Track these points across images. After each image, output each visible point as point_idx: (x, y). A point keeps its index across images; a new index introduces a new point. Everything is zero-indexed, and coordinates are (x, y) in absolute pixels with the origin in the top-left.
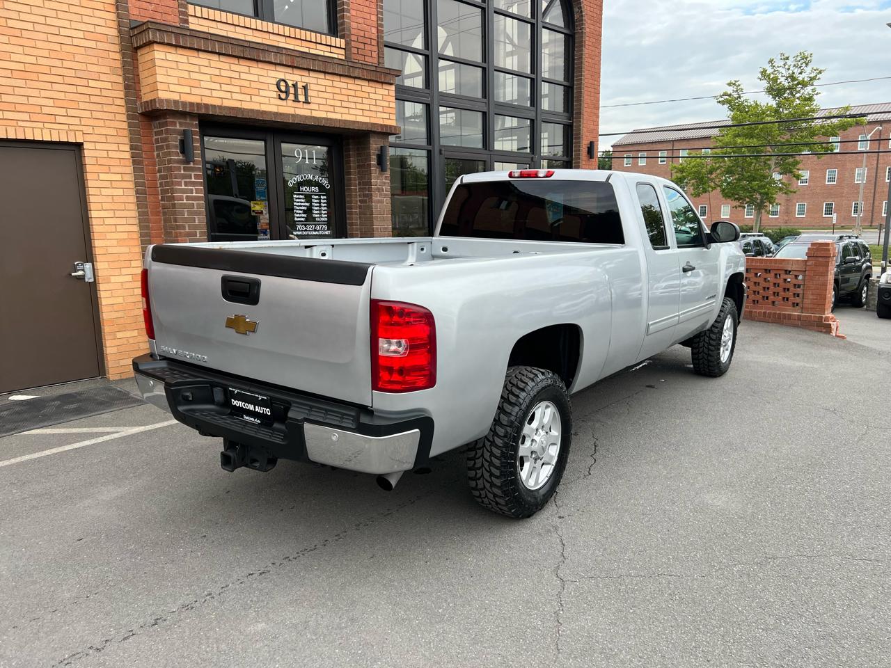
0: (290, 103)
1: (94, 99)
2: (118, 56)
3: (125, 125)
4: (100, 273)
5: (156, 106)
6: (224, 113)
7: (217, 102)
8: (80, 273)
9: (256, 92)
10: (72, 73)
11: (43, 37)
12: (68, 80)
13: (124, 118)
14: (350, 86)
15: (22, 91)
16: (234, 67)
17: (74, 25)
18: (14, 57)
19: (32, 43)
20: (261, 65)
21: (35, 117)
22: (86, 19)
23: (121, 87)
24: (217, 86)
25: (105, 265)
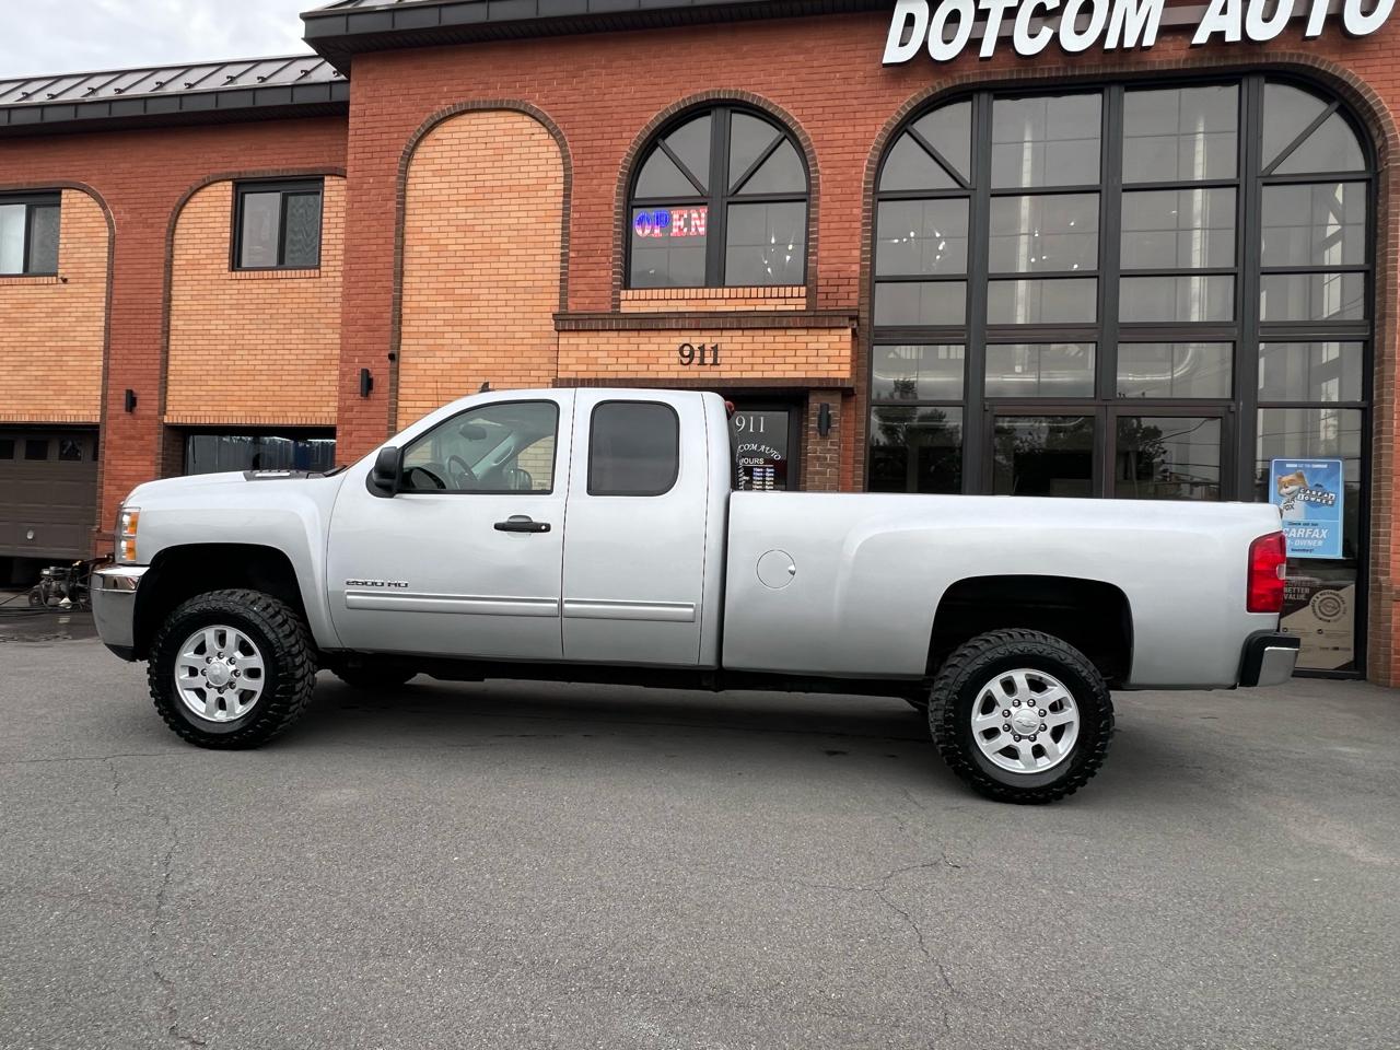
0: (693, 367)
9: (654, 361)
11: (503, 341)
17: (526, 328)
19: (493, 348)
20: (663, 333)
24: (614, 361)
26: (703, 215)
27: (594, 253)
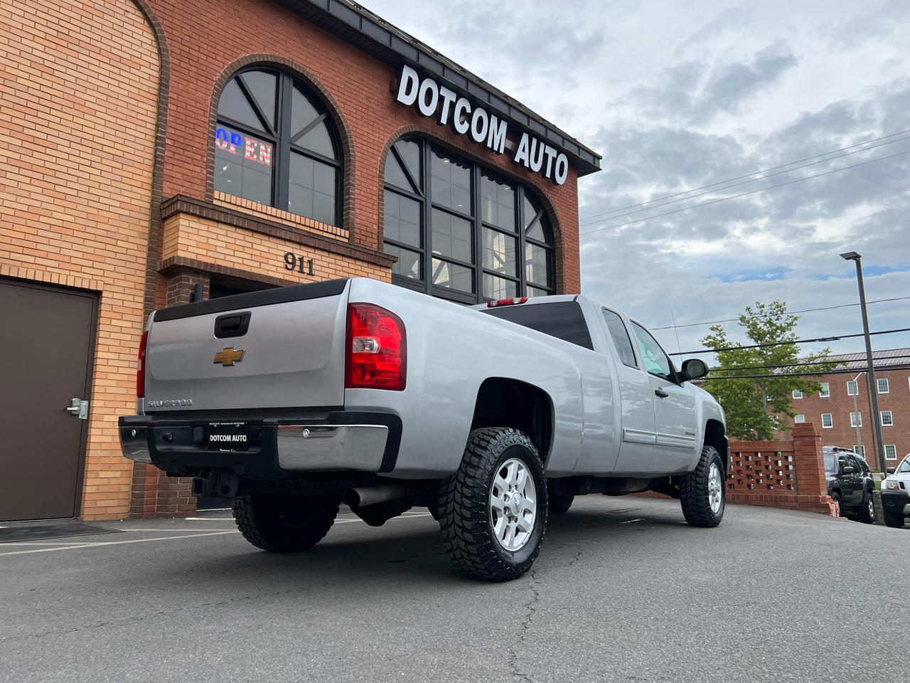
0: (295, 273)
1: (119, 256)
2: (147, 224)
3: (143, 281)
4: (95, 411)
5: (173, 262)
6: (234, 274)
7: (230, 265)
8: (76, 408)
9: (265, 261)
10: (104, 233)
11: (85, 202)
12: (99, 239)
13: (143, 274)
14: (351, 266)
15: (56, 243)
16: (248, 239)
17: (113, 196)
18: (55, 215)
19: (73, 206)
20: (272, 239)
21: (62, 265)
22: (124, 193)
23: (145, 249)
24: (232, 253)
25: (102, 404)
26: (269, 150)
27: (189, 148)
